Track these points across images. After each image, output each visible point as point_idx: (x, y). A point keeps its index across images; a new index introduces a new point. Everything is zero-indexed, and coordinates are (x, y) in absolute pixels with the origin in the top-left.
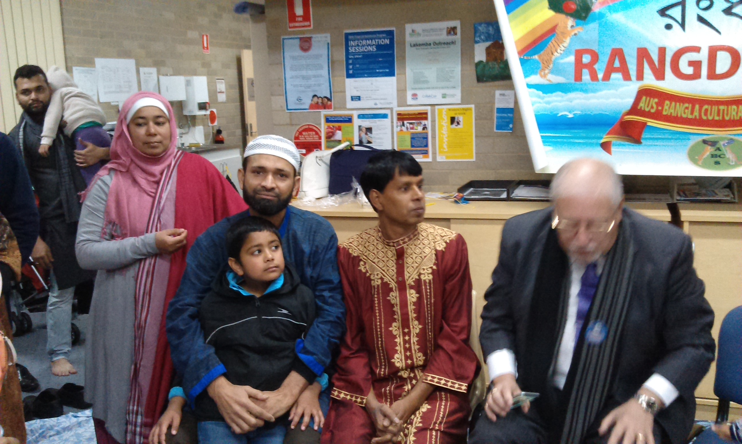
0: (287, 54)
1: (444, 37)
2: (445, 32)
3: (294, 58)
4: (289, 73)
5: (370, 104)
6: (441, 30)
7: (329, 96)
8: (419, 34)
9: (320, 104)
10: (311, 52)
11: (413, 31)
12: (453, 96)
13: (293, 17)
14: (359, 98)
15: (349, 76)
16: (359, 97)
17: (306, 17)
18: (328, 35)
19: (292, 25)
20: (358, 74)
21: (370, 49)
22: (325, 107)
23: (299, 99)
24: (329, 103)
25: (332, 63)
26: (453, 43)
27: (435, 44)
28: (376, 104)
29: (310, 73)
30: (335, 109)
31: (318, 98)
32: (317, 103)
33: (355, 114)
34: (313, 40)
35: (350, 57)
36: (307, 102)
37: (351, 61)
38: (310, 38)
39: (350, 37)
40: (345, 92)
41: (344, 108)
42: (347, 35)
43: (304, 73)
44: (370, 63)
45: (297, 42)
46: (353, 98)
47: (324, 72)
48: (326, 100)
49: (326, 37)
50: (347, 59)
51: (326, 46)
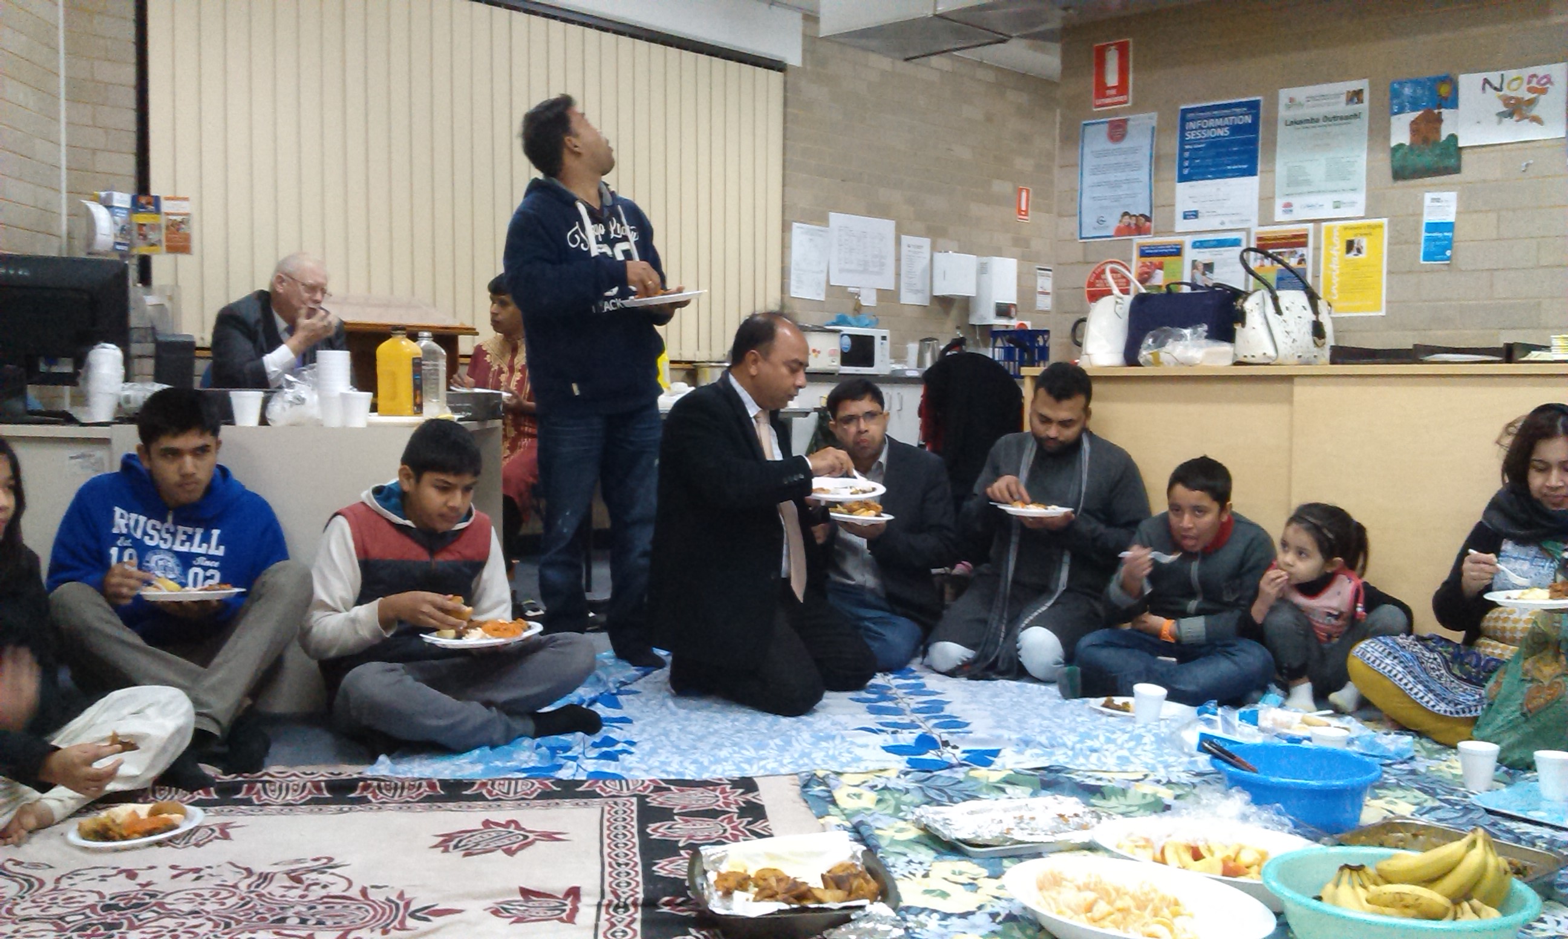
0: (1086, 150)
1: (1341, 107)
2: (1343, 98)
3: (1098, 155)
4: (1088, 179)
5: (1215, 224)
6: (1337, 96)
7: (1148, 214)
8: (1301, 105)
9: (1133, 226)
10: (1125, 144)
11: (1291, 100)
12: (1353, 204)
13: (1101, 89)
14: (1195, 215)
15: (1183, 178)
16: (1196, 212)
17: (1122, 88)
18: (1155, 115)
19: (1099, 102)
20: (1197, 174)
21: (1220, 132)
22: (1140, 230)
23: (1101, 221)
24: (1148, 224)
25: (1156, 160)
26: (1356, 116)
27: (1326, 118)
28: (1223, 223)
29: (1121, 176)
30: (1157, 234)
31: (1131, 216)
32: (1129, 224)
33: (1188, 241)
34: (1130, 123)
35: (1187, 147)
36: (1113, 223)
37: (1187, 154)
38: (1125, 121)
39: (1190, 115)
40: (1173, 205)
41: (1171, 233)
42: (1185, 112)
43: (1112, 177)
44: (1218, 155)
45: (1105, 128)
46: (1186, 216)
47: (1143, 175)
48: (1143, 219)
49: (1150, 118)
50: (1182, 150)
51: (1150, 133)
